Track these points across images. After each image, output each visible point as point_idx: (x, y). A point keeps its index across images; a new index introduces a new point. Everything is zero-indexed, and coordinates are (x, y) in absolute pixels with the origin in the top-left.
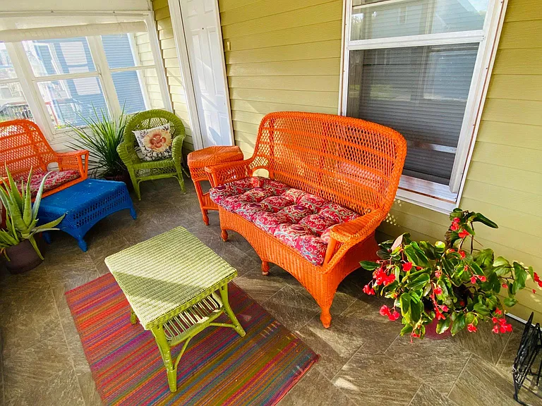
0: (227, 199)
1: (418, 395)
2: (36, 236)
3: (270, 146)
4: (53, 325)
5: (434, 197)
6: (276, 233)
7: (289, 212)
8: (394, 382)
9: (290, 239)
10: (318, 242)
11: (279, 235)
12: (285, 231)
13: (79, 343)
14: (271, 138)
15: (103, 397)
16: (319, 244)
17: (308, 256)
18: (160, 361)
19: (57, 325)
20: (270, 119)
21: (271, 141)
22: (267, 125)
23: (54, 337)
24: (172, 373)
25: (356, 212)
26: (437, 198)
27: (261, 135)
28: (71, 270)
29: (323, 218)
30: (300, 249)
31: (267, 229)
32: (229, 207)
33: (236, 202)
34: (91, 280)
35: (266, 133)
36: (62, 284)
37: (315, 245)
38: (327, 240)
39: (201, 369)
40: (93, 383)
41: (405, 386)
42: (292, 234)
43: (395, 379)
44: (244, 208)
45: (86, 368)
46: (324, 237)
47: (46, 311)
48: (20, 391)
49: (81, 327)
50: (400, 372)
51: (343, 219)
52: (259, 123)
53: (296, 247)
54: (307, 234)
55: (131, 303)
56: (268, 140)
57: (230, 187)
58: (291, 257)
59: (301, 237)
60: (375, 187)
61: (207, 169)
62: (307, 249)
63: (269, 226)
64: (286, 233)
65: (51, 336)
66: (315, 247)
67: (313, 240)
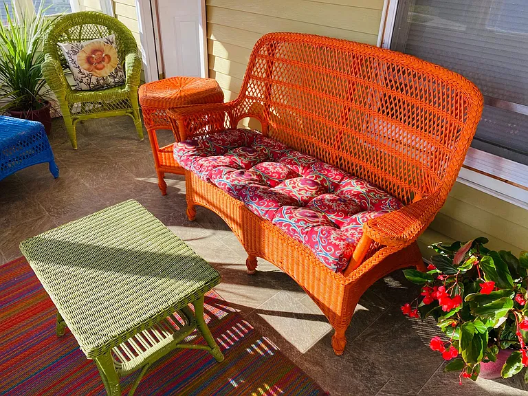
0: (200, 162)
3: (266, 85)
5: (506, 182)
6: (276, 219)
7: (294, 187)
9: (299, 230)
10: (340, 239)
11: (281, 224)
12: (290, 218)
14: (269, 72)
16: (342, 243)
17: (325, 259)
20: (268, 45)
21: (268, 76)
22: (264, 51)
25: (391, 195)
26: (510, 183)
27: (254, 65)
29: (345, 201)
30: (313, 247)
31: (262, 213)
32: (204, 175)
33: (215, 167)
35: (261, 64)
37: (337, 242)
38: (352, 235)
42: (302, 224)
44: (227, 178)
46: (347, 230)
51: (373, 204)
52: (252, 47)
53: (307, 242)
54: (323, 223)
56: (264, 75)
57: (204, 143)
58: (295, 253)
59: (316, 229)
61: (169, 113)
62: (325, 248)
63: (267, 209)
64: (292, 221)
66: (336, 246)
67: (334, 234)
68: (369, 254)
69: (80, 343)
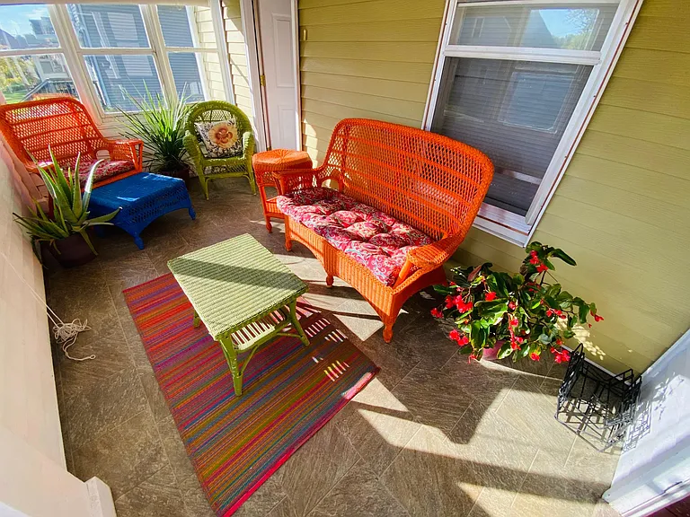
0: (295, 209)
1: (469, 410)
2: (89, 229)
3: (343, 156)
4: (111, 324)
5: (507, 227)
6: (347, 250)
7: (360, 228)
8: (449, 396)
9: (362, 257)
10: (391, 264)
11: (350, 253)
12: (357, 248)
13: (140, 343)
14: (345, 147)
15: (167, 397)
16: (392, 266)
17: (380, 277)
18: (224, 365)
19: (116, 324)
20: (344, 127)
21: (344, 150)
22: (341, 132)
23: (114, 335)
24: (237, 379)
25: (429, 236)
26: (510, 228)
27: (334, 142)
28: (128, 268)
29: (395, 239)
30: (372, 268)
31: (337, 246)
32: (298, 218)
33: (305, 213)
34: (149, 279)
35: (340, 141)
36: (119, 282)
37: (389, 266)
38: (399, 261)
39: (266, 375)
40: (156, 384)
41: (458, 401)
42: (364, 253)
43: (449, 394)
44: (314, 221)
45: (149, 368)
46: (396, 258)
47: (103, 307)
48: (79, 388)
49: (141, 327)
50: (454, 388)
51: (414, 241)
52: (333, 128)
53: (369, 265)
54: (379, 253)
55: (194, 305)
56: (341, 149)
57: (298, 196)
58: (360, 274)
59: (374, 256)
60: (452, 212)
61: (274, 175)
62: (380, 269)
63: (341, 242)
64: (358, 251)
65: (109, 334)
66: (388, 269)
67: (386, 260)
68: (410, 274)
69: (209, 330)
